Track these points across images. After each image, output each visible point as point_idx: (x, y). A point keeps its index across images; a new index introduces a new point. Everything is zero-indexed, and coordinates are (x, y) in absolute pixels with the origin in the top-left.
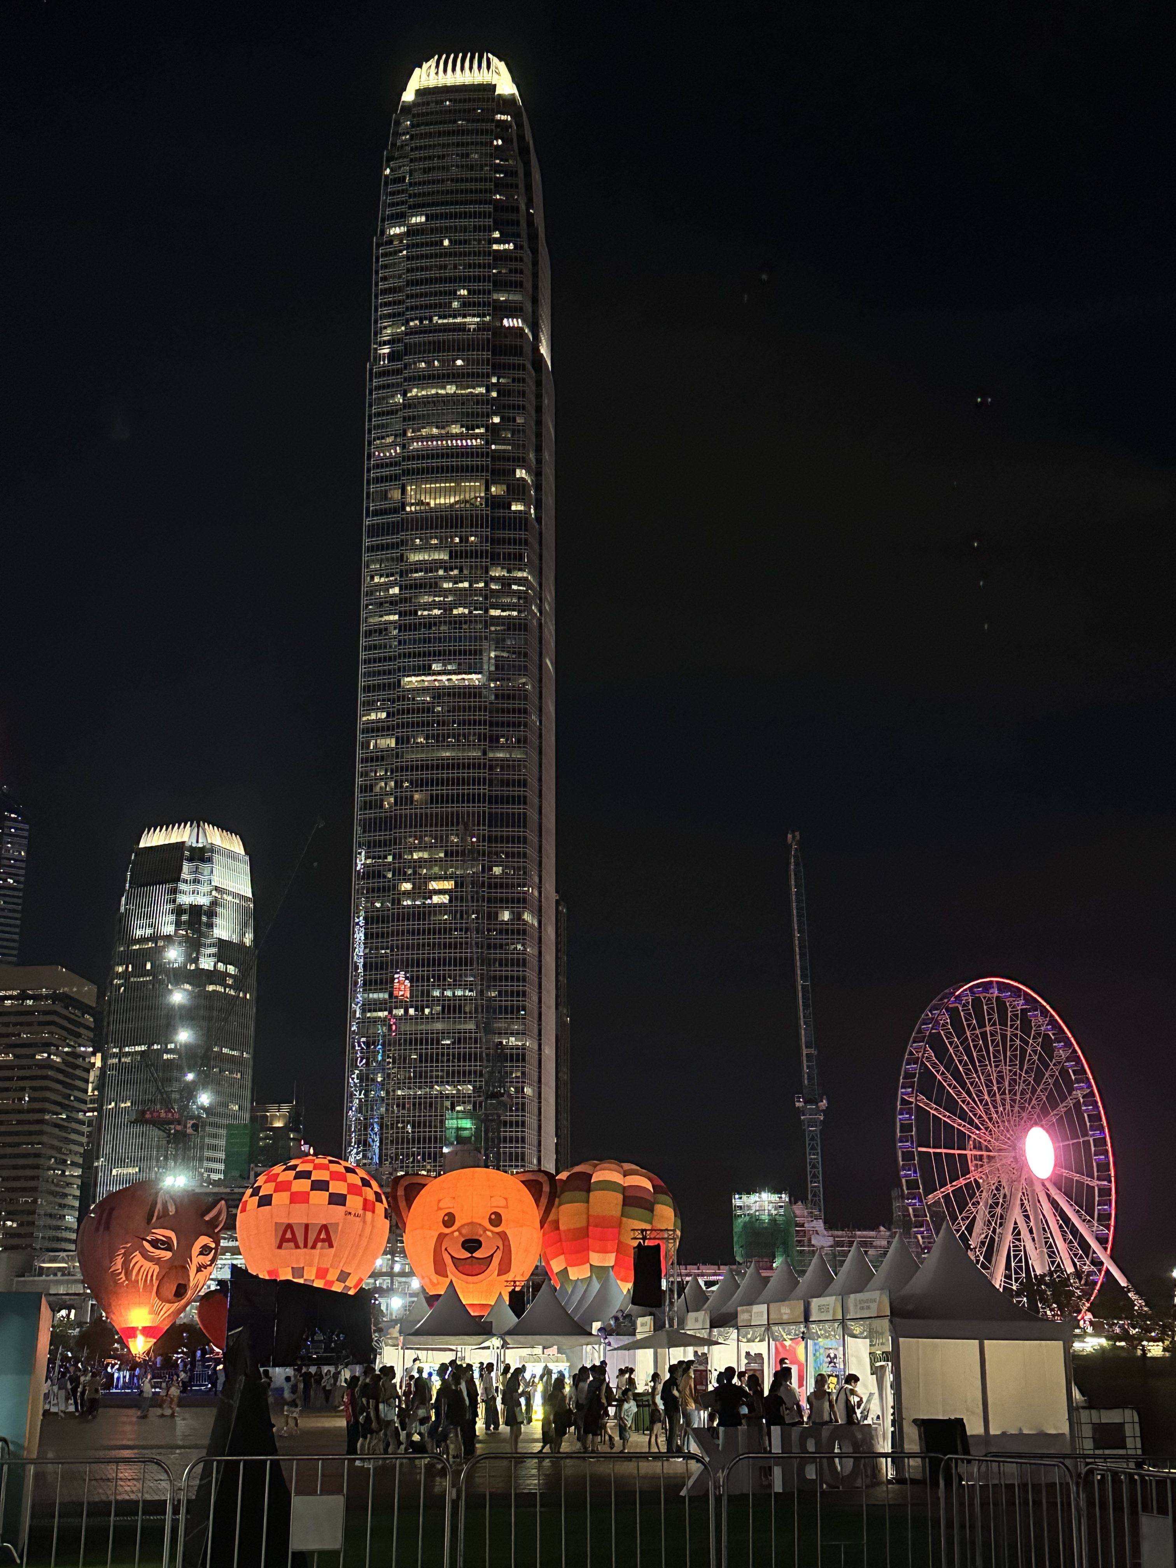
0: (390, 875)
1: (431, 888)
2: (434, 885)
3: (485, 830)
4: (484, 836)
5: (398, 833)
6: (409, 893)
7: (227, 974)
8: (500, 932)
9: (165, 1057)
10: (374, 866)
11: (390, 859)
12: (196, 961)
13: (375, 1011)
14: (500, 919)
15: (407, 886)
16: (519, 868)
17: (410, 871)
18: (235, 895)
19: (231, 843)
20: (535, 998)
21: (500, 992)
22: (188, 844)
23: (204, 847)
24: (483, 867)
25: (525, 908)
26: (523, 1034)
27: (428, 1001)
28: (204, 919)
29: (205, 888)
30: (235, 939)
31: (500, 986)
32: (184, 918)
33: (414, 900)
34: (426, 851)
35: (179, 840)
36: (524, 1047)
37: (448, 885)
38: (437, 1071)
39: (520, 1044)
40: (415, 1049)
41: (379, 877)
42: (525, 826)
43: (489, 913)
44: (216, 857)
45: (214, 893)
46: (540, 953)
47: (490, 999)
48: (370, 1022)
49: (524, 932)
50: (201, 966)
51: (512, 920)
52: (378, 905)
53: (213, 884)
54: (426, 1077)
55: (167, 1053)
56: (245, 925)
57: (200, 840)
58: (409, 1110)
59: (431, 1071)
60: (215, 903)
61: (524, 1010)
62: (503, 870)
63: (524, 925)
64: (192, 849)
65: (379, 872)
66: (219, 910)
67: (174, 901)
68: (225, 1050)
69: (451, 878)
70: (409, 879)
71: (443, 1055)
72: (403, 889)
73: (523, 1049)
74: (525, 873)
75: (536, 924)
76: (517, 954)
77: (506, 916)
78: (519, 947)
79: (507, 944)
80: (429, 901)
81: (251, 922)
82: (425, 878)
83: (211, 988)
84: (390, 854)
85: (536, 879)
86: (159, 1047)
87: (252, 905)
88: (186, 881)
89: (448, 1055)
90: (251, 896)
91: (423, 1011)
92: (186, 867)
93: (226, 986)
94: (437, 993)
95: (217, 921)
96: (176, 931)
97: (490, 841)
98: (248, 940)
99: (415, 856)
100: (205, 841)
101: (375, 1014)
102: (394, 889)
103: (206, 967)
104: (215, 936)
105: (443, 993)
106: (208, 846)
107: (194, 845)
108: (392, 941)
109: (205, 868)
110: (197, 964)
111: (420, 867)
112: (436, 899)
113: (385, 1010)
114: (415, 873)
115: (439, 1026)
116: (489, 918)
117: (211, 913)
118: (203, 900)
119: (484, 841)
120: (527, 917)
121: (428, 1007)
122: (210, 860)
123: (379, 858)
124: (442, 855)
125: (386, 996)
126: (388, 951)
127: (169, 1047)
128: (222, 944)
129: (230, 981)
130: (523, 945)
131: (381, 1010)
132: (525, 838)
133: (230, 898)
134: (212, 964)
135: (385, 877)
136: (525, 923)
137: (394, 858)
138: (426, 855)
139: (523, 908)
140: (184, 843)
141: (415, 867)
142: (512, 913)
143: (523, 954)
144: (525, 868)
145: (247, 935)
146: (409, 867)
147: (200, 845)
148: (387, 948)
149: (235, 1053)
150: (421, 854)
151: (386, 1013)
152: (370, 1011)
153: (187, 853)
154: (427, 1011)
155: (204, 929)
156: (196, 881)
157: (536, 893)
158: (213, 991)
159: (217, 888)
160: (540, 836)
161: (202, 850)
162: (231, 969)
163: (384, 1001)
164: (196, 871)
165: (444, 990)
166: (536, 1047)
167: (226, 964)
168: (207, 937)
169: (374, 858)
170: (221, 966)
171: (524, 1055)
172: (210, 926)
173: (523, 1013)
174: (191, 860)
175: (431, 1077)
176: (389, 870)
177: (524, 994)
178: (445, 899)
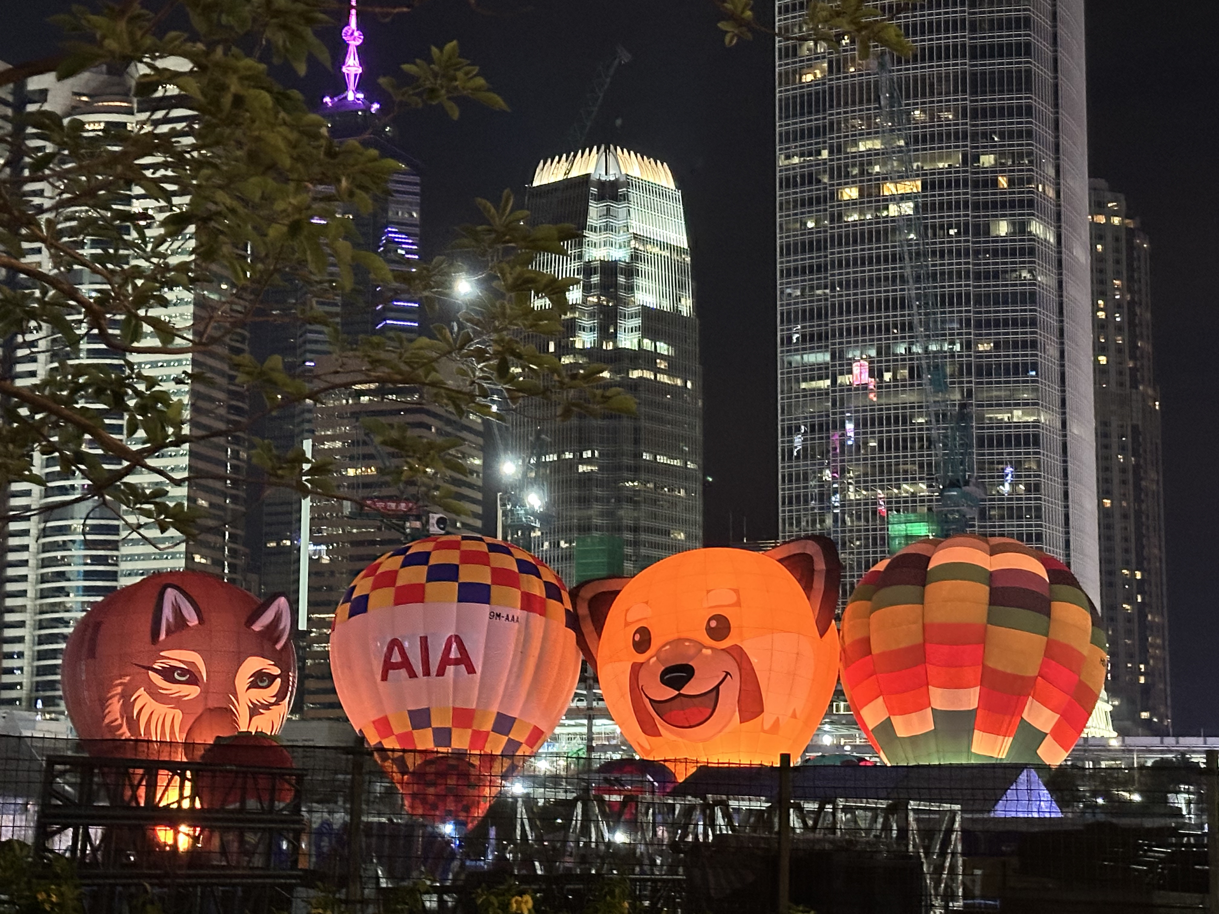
0: (826, 180)
1: (886, 193)
2: (889, 189)
3: (967, 100)
4: (964, 109)
5: (834, 114)
6: (855, 204)
7: (655, 355)
8: (995, 253)
9: (582, 469)
10: (803, 167)
11: (825, 154)
12: (614, 337)
13: (812, 379)
14: (993, 233)
15: (851, 193)
16: (1021, 156)
17: (856, 171)
18: (663, 246)
19: (655, 173)
20: (1053, 351)
21: (997, 346)
22: (595, 177)
23: (617, 180)
24: (965, 156)
25: (1033, 215)
26: (1034, 404)
27: (888, 361)
28: (621, 279)
29: (621, 237)
30: (666, 305)
31: (996, 334)
32: (595, 279)
33: (862, 212)
34: (875, 138)
35: (583, 172)
36: (1036, 424)
37: (914, 186)
38: (905, 463)
39: (1031, 419)
40: (873, 433)
41: (810, 183)
42: (1029, 90)
43: (976, 226)
44: (633, 194)
45: (633, 242)
46: (1060, 283)
47: (980, 355)
48: (805, 396)
49: (1032, 252)
50: (621, 345)
51: (1014, 233)
52: (811, 224)
53: (631, 231)
54: (889, 472)
55: (582, 464)
56: (681, 286)
57: (611, 171)
58: (867, 520)
59: (897, 464)
60: (635, 257)
61: (1034, 368)
62: (996, 160)
63: (1030, 240)
64: (601, 184)
65: (810, 175)
66: (641, 266)
67: (580, 257)
68: (661, 459)
69: (918, 176)
70: (854, 182)
71: (913, 440)
72: (846, 197)
73: (1034, 427)
74: (1031, 162)
75: (1052, 240)
76: (1022, 285)
77: (1003, 228)
78: (1025, 274)
79: (1005, 272)
80: (885, 213)
81: (689, 282)
82: (878, 179)
83: (635, 374)
84: (824, 148)
85: (1051, 172)
86: (571, 456)
87: (688, 259)
88: (594, 229)
89: (921, 439)
90: (686, 247)
91: (881, 376)
92: (595, 210)
93: (657, 371)
94: (901, 349)
95: (639, 281)
96: (585, 298)
97: (974, 117)
98: (686, 306)
99: (862, 147)
100: (618, 172)
101: (814, 384)
102: (832, 198)
103: (628, 346)
104: (637, 303)
105: (910, 349)
106: (623, 179)
107: (603, 178)
108: (836, 275)
109: (620, 209)
110: (615, 343)
111: (870, 163)
112: (893, 210)
113: (827, 378)
114: (862, 173)
115: (908, 397)
116: (977, 234)
117: (630, 272)
118: (620, 255)
119: (964, 116)
120: (1036, 228)
121: (888, 370)
122: (625, 198)
123: (810, 155)
124: (902, 143)
125: (827, 357)
126: (828, 291)
127: (585, 456)
128: (647, 313)
129: (662, 365)
130: (1030, 272)
131: (820, 378)
132: (1029, 108)
133: (656, 250)
134: (636, 341)
135: (819, 181)
136: (1033, 238)
137: (831, 153)
138: (877, 145)
139: (1029, 214)
140: (588, 175)
141: (862, 164)
142: (1013, 224)
143: (1030, 284)
144: (1030, 154)
145: (683, 300)
146: (854, 165)
147: (612, 178)
148: (826, 288)
149: (677, 463)
150: (869, 145)
151: (828, 382)
152: (805, 380)
153: (594, 190)
154: (887, 376)
155: (622, 293)
156: (608, 228)
157: (1051, 193)
158: (641, 378)
159: (636, 237)
160: (1056, 105)
161: (615, 185)
162: (663, 348)
163: (826, 366)
164: (608, 213)
165: (912, 343)
166: (1059, 425)
167: (654, 340)
168: (626, 304)
169: (802, 155)
170: (647, 344)
171: (1036, 437)
172: (630, 289)
173: (1034, 373)
174: (600, 198)
175: (897, 472)
176: (825, 171)
177: (1034, 344)
178: (908, 208)
